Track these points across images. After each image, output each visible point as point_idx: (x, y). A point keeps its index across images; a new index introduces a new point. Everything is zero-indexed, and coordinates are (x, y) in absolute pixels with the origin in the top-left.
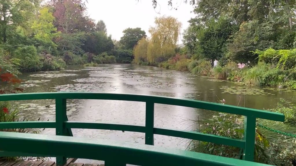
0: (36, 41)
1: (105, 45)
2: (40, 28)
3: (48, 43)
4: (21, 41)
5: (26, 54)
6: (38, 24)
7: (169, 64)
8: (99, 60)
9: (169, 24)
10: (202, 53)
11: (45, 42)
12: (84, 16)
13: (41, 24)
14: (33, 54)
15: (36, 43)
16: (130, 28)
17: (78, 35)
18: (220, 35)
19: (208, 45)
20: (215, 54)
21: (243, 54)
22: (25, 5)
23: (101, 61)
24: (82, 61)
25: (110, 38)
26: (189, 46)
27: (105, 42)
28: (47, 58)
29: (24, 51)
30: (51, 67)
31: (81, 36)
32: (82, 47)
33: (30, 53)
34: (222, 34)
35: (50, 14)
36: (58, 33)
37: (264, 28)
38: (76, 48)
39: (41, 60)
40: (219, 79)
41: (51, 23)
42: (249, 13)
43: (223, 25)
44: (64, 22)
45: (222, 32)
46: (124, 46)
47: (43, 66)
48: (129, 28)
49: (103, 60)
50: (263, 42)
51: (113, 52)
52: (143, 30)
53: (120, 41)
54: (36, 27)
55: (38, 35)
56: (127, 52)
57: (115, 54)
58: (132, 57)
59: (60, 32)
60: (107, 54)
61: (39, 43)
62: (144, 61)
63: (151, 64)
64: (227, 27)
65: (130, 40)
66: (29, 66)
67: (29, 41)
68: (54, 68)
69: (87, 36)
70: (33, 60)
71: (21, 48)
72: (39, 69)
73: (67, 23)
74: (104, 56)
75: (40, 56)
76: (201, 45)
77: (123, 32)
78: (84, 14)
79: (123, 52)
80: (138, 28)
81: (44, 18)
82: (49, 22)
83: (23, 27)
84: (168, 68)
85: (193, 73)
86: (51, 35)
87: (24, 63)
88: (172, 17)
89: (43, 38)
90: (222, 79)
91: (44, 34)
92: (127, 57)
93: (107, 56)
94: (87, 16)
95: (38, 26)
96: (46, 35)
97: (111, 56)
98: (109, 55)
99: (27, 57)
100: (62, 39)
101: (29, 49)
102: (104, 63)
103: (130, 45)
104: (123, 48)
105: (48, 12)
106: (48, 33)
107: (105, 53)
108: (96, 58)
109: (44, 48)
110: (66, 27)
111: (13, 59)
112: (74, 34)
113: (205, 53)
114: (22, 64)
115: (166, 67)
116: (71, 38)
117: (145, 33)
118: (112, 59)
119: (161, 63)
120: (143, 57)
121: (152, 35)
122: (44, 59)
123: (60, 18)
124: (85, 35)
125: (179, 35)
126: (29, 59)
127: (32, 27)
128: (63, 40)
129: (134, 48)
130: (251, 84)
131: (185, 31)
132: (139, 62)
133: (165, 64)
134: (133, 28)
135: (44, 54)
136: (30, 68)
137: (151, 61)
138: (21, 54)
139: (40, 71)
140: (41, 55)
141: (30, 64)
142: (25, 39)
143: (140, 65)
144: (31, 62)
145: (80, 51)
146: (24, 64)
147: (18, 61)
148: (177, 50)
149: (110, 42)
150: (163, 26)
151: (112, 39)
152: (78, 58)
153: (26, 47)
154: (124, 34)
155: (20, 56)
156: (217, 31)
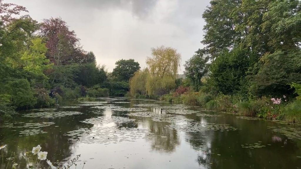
0: (27, 74)
1: (97, 76)
2: (31, 60)
3: (39, 76)
4: (10, 73)
5: (17, 89)
6: (29, 55)
7: (171, 97)
8: (92, 93)
9: (169, 56)
10: (216, 86)
11: (36, 75)
12: (76, 47)
13: (33, 55)
14: (27, 89)
15: (27, 76)
16: (124, 59)
17: (73, 66)
18: (236, 67)
19: (223, 78)
20: (232, 87)
21: (274, 87)
22: (18, 34)
23: (93, 94)
24: (74, 95)
25: (102, 69)
26: (192, 78)
27: (98, 74)
28: (41, 93)
29: (15, 85)
30: (45, 103)
31: (75, 67)
32: (76, 80)
33: (22, 87)
34: (238, 66)
35: (44, 45)
36: (51, 65)
37: (292, 59)
38: (68, 81)
39: (36, 95)
40: (247, 116)
41: (43, 54)
42: (270, 44)
43: (238, 57)
44: (55, 54)
45: (239, 63)
46: (116, 77)
47: (37, 102)
48: (122, 59)
49: (96, 93)
50: (293, 75)
51: (106, 85)
52: (136, 62)
53: (113, 73)
54: (26, 58)
55: (28, 67)
56: (120, 84)
57: (108, 86)
58: (127, 90)
59: (53, 64)
60: (99, 86)
61: (30, 76)
62: (141, 94)
63: (150, 97)
64: (243, 58)
65: (123, 72)
66: (21, 103)
67: (19, 73)
68: (48, 104)
69: (81, 67)
70: (26, 96)
71: (12, 82)
72: (31, 107)
73: (59, 54)
74: (96, 89)
75: (33, 91)
76: (215, 76)
77: (116, 63)
78: (76, 45)
79: (116, 85)
80: (131, 60)
81: (37, 48)
82: (41, 53)
83: (13, 58)
84: (171, 102)
85: (208, 108)
86: (42, 67)
87: (14, 99)
88: (171, 48)
89: (34, 71)
90: (250, 116)
91: (35, 66)
92: (120, 89)
93: (100, 89)
94: (79, 47)
95: (29, 57)
96: (37, 67)
97: (105, 89)
98: (102, 88)
99: (19, 92)
100: (53, 71)
101: (21, 83)
102: (97, 96)
103: (123, 77)
104: (115, 80)
105: (42, 43)
106: (39, 65)
107: (97, 86)
108: (89, 90)
109: (36, 81)
110: (58, 58)
111: (2, 95)
112: (67, 66)
113: (220, 85)
114: (12, 100)
115: (168, 100)
116: (64, 70)
117: (139, 64)
118: (105, 91)
119: (163, 96)
120: (139, 89)
121: (150, 66)
122: (38, 95)
123: (51, 49)
124: (79, 66)
125: (179, 66)
126: (22, 95)
127: (22, 58)
128: (55, 72)
129: (130, 80)
130: (294, 122)
131: (187, 63)
132: (136, 95)
133: (167, 97)
134: (126, 60)
135: (37, 88)
136: (22, 105)
137: (149, 94)
138: (12, 89)
139: (33, 108)
140: (34, 89)
141: (22, 101)
142: (14, 71)
143: (137, 98)
144: (23, 98)
145: (73, 84)
146: (15, 101)
147: (8, 97)
148: (178, 82)
149: (103, 74)
150: (161, 58)
151: (105, 70)
152: (69, 92)
153: (17, 81)
154: (117, 65)
155: (11, 91)
156: (233, 62)
